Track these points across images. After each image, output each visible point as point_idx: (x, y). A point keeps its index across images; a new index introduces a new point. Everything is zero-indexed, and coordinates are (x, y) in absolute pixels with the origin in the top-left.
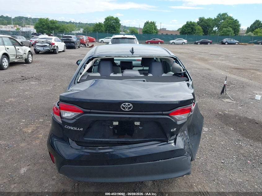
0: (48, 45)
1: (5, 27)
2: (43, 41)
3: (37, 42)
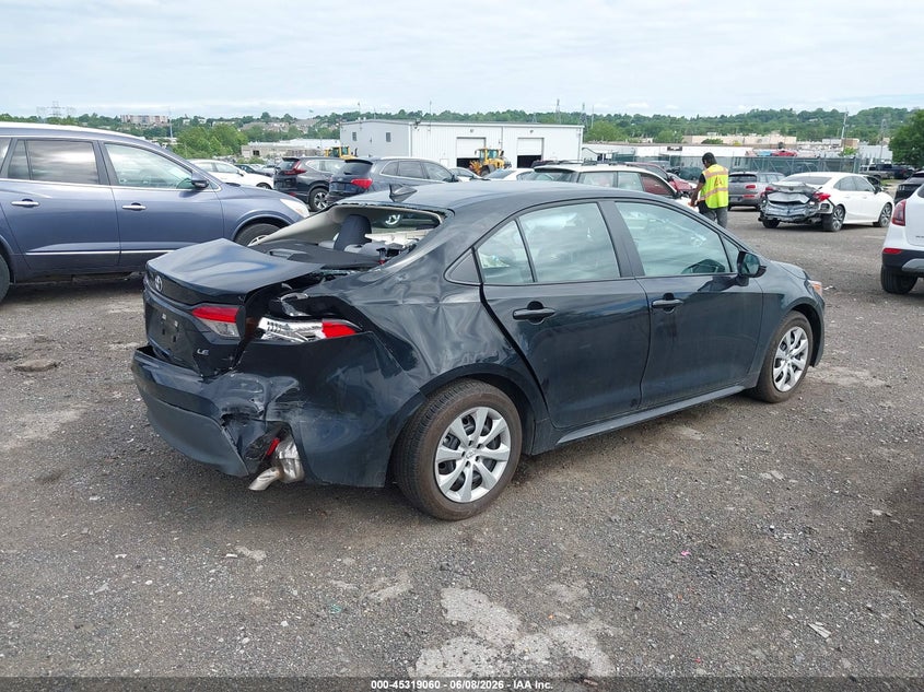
0: (804, 199)
1: (812, 146)
2: (791, 188)
3: (775, 189)
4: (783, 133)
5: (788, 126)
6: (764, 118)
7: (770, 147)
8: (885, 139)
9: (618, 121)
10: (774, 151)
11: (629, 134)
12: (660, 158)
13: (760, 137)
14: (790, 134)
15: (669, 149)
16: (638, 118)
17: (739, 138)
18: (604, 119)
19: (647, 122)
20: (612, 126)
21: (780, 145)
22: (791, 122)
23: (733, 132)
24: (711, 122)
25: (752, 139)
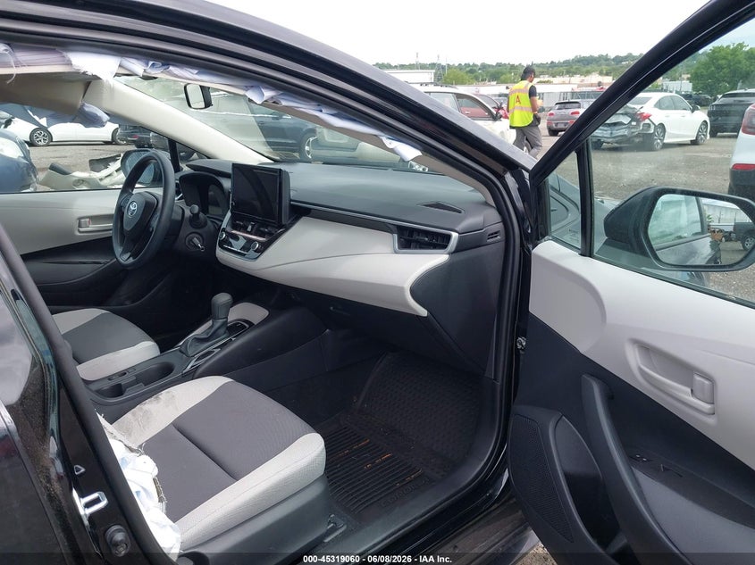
0: (626, 120)
4: (601, 73)
5: (605, 68)
6: (586, 63)
7: (592, 85)
8: (683, 76)
9: (468, 69)
10: (594, 89)
11: (476, 78)
12: (500, 96)
13: (583, 78)
14: (607, 74)
15: (507, 88)
16: (484, 66)
17: (566, 79)
18: (456, 68)
19: (490, 69)
20: (462, 73)
21: (600, 84)
22: (607, 65)
23: (561, 74)
24: (543, 67)
25: (577, 79)
